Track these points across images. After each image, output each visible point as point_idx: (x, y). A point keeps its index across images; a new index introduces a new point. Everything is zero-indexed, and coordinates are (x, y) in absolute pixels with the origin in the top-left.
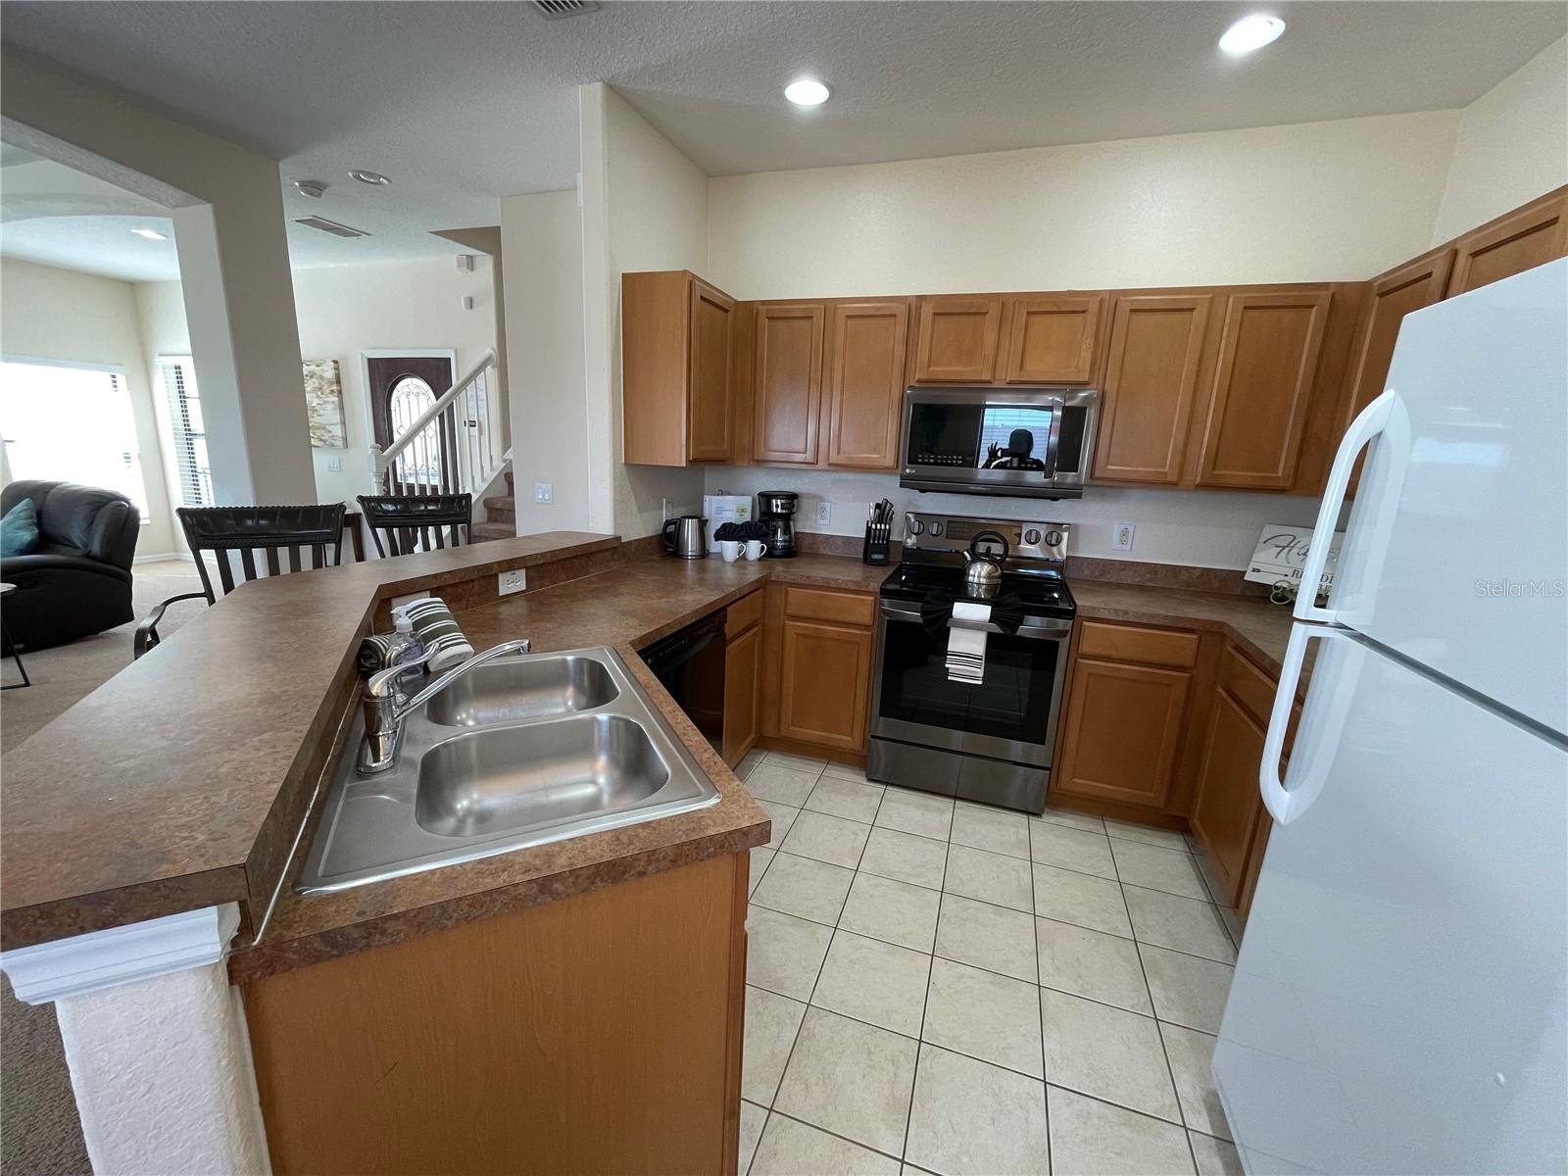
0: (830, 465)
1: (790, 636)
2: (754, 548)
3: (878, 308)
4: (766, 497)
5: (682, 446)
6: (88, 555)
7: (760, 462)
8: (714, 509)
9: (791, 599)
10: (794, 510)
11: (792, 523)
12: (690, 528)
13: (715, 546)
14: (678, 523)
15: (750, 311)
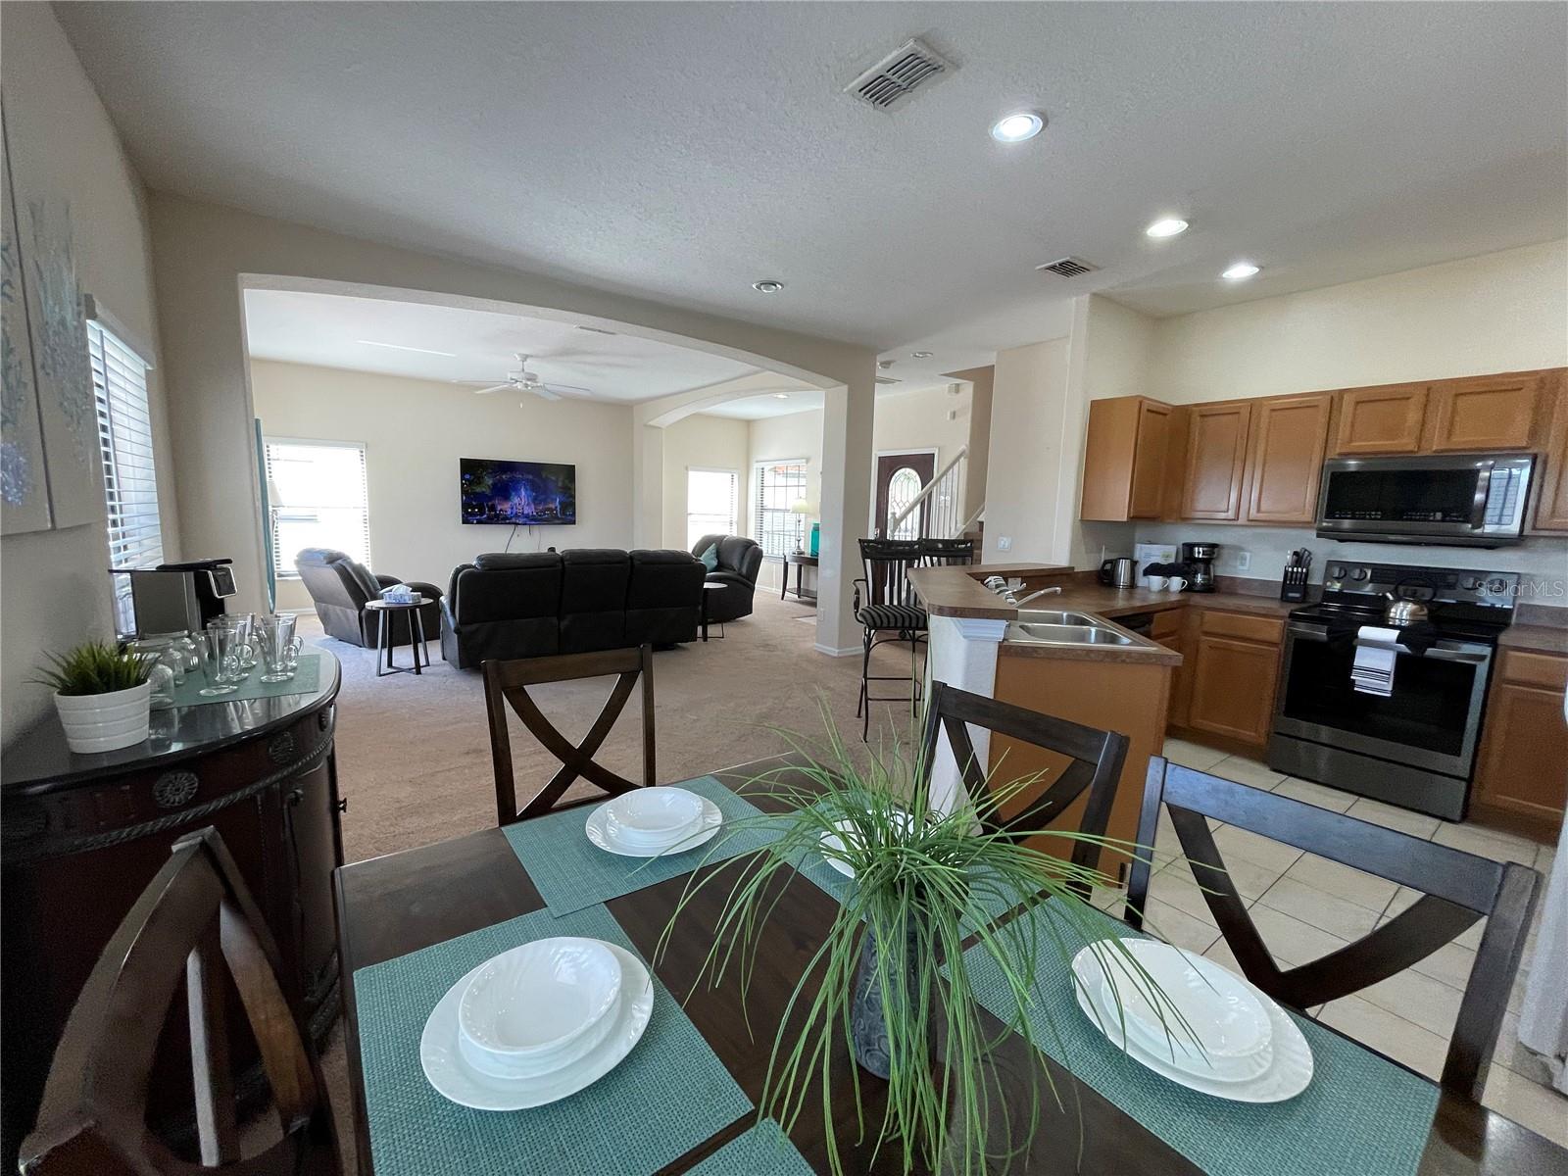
0: (1249, 520)
1: (1203, 647)
2: (1176, 583)
3: (1303, 402)
4: (1189, 547)
5: (1124, 507)
6: (740, 574)
7: (1185, 520)
8: (1143, 555)
9: (1206, 618)
10: (1215, 556)
11: (1211, 567)
12: (1123, 568)
13: (1142, 581)
14: (1114, 563)
15: (1185, 413)
